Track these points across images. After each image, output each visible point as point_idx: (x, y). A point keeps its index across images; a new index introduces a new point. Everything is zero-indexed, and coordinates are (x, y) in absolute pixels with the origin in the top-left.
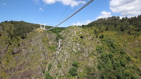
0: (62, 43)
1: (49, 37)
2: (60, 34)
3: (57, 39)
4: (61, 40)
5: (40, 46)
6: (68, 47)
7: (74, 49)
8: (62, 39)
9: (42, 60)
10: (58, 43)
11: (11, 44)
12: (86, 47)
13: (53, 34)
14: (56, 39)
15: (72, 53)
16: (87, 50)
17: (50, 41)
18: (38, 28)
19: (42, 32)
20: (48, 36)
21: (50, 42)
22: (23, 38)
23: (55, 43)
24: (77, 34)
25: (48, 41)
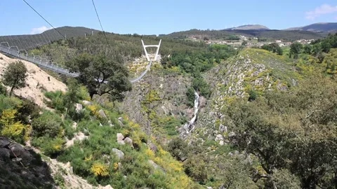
0: (202, 110)
1: (163, 89)
2: (206, 77)
3: (190, 96)
4: (202, 98)
5: (131, 115)
6: (204, 129)
7: (220, 136)
8: (208, 96)
10: (189, 110)
13: (180, 78)
14: (187, 94)
15: (209, 148)
17: (166, 102)
18: (137, 60)
20: (161, 85)
21: (166, 107)
23: (182, 108)
24: (244, 84)
25: (160, 102)
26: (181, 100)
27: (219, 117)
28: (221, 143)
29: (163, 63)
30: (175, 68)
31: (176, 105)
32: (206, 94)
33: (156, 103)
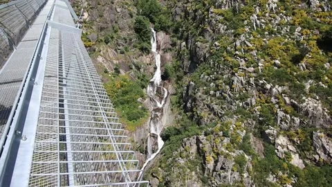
0: (168, 56)
1: (91, 22)
3: (142, 34)
4: (162, 34)
7: (283, 140)
17: (103, 47)
20: (86, 15)
21: (105, 58)
27: (263, 90)
28: (296, 161)
31: (122, 53)
32: (169, 27)
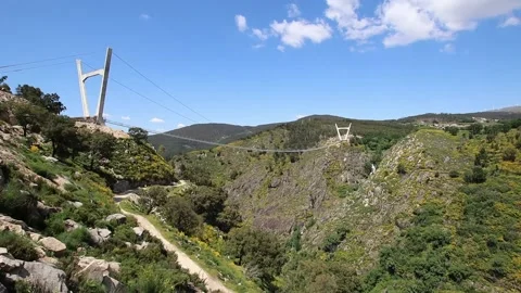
1: (346, 162)
5: (314, 180)
7: (367, 199)
9: (303, 207)
11: (272, 170)
12: (390, 199)
14: (365, 167)
15: (356, 208)
16: (387, 206)
17: (346, 172)
18: (331, 139)
19: (335, 147)
20: (345, 159)
21: (344, 176)
22: (293, 161)
23: (358, 178)
24: (399, 159)
25: (341, 172)
26: (358, 172)
29: (352, 141)
30: (360, 146)
31: (353, 176)
33: (336, 173)
